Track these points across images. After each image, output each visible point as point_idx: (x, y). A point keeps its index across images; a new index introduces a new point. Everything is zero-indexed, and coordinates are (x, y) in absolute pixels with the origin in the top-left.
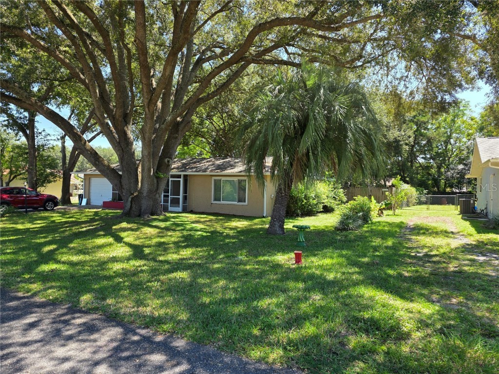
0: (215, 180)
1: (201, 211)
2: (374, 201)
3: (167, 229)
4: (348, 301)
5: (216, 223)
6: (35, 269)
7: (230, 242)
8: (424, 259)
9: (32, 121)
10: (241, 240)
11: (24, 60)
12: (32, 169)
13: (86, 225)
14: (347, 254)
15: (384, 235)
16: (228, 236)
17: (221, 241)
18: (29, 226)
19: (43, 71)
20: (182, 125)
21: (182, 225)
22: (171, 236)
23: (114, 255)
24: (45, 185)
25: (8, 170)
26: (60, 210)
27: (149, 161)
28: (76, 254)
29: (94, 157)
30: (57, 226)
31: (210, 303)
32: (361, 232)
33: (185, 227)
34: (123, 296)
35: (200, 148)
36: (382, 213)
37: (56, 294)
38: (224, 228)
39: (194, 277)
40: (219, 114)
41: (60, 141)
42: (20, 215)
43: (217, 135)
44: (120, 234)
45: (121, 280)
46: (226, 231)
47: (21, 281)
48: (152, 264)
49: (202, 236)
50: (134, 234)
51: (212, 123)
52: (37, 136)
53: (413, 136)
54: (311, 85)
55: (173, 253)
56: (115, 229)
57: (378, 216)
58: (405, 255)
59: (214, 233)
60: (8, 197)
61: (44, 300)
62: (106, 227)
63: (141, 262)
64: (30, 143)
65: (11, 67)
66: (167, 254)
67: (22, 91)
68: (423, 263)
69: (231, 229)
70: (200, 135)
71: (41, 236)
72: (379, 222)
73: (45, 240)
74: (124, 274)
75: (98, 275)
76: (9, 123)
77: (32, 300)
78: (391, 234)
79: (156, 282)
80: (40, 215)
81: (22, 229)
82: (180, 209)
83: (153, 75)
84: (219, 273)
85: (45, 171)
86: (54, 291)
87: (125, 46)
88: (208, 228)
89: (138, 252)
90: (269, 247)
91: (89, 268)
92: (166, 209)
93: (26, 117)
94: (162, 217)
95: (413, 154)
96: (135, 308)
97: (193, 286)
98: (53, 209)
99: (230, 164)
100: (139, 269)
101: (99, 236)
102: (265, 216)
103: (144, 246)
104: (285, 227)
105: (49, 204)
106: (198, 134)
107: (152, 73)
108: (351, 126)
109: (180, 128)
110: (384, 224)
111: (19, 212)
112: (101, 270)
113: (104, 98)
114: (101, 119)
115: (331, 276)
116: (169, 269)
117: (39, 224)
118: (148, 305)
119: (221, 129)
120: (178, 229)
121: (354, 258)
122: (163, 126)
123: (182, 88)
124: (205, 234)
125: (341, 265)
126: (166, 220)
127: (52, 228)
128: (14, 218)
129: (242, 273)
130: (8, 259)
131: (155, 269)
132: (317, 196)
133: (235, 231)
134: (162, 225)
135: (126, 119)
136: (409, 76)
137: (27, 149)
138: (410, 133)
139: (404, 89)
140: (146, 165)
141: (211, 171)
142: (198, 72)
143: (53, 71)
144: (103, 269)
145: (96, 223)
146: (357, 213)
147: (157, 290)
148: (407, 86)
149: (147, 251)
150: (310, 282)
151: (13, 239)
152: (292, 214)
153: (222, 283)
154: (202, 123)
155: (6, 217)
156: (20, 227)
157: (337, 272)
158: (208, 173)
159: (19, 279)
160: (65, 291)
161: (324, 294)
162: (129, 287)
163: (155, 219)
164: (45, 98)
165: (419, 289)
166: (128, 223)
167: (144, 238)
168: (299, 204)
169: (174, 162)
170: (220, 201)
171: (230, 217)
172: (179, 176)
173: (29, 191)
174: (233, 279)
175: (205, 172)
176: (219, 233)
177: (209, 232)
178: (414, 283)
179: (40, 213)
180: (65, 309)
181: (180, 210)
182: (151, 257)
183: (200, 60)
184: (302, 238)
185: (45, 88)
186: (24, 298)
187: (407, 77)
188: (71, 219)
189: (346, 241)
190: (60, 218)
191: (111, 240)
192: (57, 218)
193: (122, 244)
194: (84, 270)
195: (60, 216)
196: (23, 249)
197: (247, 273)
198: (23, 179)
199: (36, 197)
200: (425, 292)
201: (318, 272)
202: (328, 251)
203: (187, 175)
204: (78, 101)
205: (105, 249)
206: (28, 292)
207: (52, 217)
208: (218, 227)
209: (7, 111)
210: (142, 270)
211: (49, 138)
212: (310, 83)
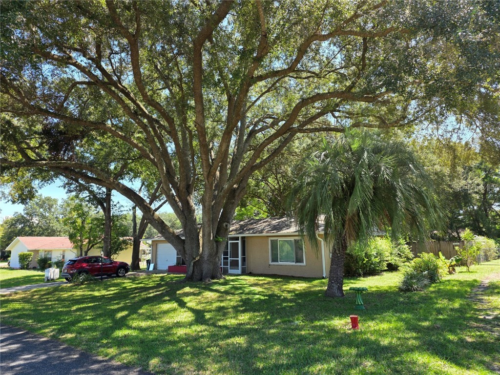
0: (272, 241)
1: (260, 273)
2: (442, 257)
3: (227, 293)
4: (399, 367)
5: (274, 285)
6: (111, 334)
7: (287, 306)
8: (493, 322)
9: (109, 195)
10: (298, 304)
11: (104, 145)
12: (107, 239)
13: (154, 291)
14: (407, 318)
15: (451, 296)
16: (285, 300)
17: (278, 305)
18: (104, 292)
19: (120, 152)
20: (238, 191)
21: (240, 288)
22: (230, 300)
23: (178, 321)
24: (117, 252)
25: (87, 240)
26: (130, 276)
27: (209, 226)
28: (144, 320)
29: (161, 225)
30: (128, 292)
31: (264, 368)
32: (427, 293)
33: (244, 291)
34: (186, 361)
35: (257, 209)
36: (454, 270)
37: (130, 358)
38: (282, 291)
39: (250, 343)
40: (273, 176)
41: (132, 211)
42: (96, 282)
43: (273, 195)
44: (183, 298)
45: (184, 345)
46: (283, 295)
47: (100, 346)
48: (212, 329)
49: (260, 299)
50: (197, 299)
51: (267, 184)
52: (112, 208)
53: (482, 183)
54: (356, 149)
55: (232, 318)
56: (179, 294)
57: (448, 273)
58: (471, 318)
59: (271, 296)
60: (87, 266)
61: (119, 363)
62: (171, 292)
63: (203, 327)
64: (106, 214)
65: (93, 150)
66: (226, 319)
67: (103, 173)
68: (492, 327)
69: (289, 292)
70: (257, 196)
71: (115, 302)
72: (449, 281)
73: (118, 306)
74: (187, 339)
75: (164, 340)
76: (90, 198)
77: (110, 363)
78: (460, 295)
79: (215, 348)
80: (113, 282)
81: (98, 296)
82: (239, 271)
83: (212, 147)
84: (274, 338)
85: (118, 239)
86: (127, 355)
87: (188, 128)
88: (266, 291)
89: (199, 317)
90: (326, 311)
91: (156, 333)
92: (226, 272)
93: (104, 192)
94: (222, 281)
95: (486, 202)
96: (196, 372)
97: (249, 351)
98: (124, 276)
99: (285, 224)
100: (200, 334)
101: (165, 301)
102: (324, 276)
103: (204, 311)
104: (344, 288)
105: (121, 270)
106: (255, 195)
107: (211, 146)
108: (399, 184)
109: (237, 194)
110: (454, 283)
111: (95, 280)
112: (166, 336)
113: (170, 174)
114: (167, 191)
115: (385, 342)
116: (227, 334)
117: (113, 291)
118: (208, 370)
119: (276, 189)
120: (237, 292)
121: (413, 322)
122: (221, 194)
123: (237, 158)
124: (262, 298)
125: (398, 330)
126: (225, 283)
127: (123, 294)
128: (92, 286)
129: (297, 339)
130: (88, 326)
131: (214, 334)
132: (379, 254)
133: (293, 294)
134: (222, 288)
135: (188, 190)
136: (462, 128)
137: (104, 220)
138: (479, 180)
139: (458, 141)
140: (207, 230)
141: (267, 232)
142: (252, 141)
143: (128, 152)
144: (168, 335)
145: (162, 288)
146: (422, 271)
147: (216, 355)
148: (461, 137)
149: (208, 316)
150: (363, 348)
151: (90, 306)
152: (352, 274)
153: (277, 348)
154: (257, 185)
155: (85, 284)
156: (96, 294)
157: (393, 338)
158: (264, 234)
159: (98, 344)
160: (136, 355)
161: (375, 359)
162: (191, 352)
163: (216, 283)
164: (120, 175)
165: (481, 356)
166: (191, 287)
167: (206, 303)
168: (360, 263)
169: (233, 224)
170: (278, 262)
171: (288, 278)
172: (237, 239)
173: (104, 259)
174: (286, 345)
175: (262, 233)
176: (277, 296)
177: (266, 296)
178: (474, 349)
179: (113, 280)
180: (137, 371)
181: (240, 273)
182: (211, 322)
183: (253, 132)
184: (360, 301)
185: (120, 166)
186: (103, 361)
187: (459, 129)
188: (140, 285)
189: (408, 303)
190: (131, 284)
191: (175, 305)
192: (128, 284)
193: (185, 309)
194: (152, 335)
195: (131, 282)
196: (100, 316)
197: (302, 339)
198: (100, 247)
199: (110, 264)
200: (487, 359)
201: (373, 338)
202: (388, 315)
203: (244, 237)
204: (148, 174)
205: (170, 314)
206: (106, 356)
207: (124, 283)
208: (276, 291)
209: (89, 188)
210: (202, 335)
211: (122, 209)
212: (355, 146)
